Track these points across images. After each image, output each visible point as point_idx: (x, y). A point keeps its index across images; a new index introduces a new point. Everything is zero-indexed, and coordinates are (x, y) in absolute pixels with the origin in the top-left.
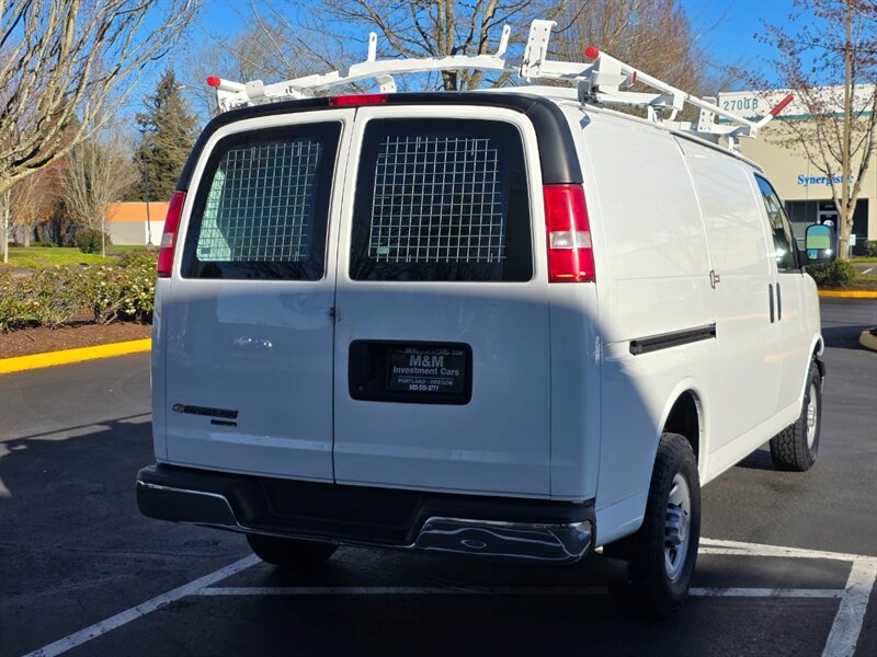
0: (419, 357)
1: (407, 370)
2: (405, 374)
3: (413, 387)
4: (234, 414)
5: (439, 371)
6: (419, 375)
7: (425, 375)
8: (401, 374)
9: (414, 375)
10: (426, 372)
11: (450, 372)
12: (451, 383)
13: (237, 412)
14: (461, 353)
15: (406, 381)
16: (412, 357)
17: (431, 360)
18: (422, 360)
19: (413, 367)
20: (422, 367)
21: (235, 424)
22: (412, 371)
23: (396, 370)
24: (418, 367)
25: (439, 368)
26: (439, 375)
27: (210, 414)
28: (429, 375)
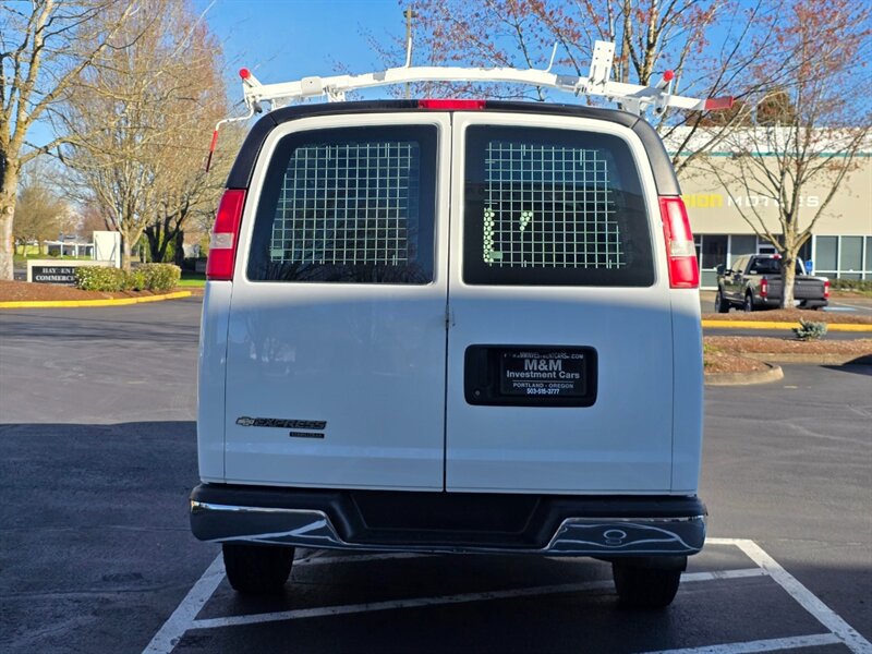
0: (535, 362)
1: (522, 375)
2: (520, 378)
3: (529, 391)
4: (322, 425)
5: (557, 375)
6: (536, 379)
7: (542, 379)
8: (515, 378)
9: (530, 378)
10: (544, 376)
11: (569, 376)
12: (572, 386)
13: (325, 423)
14: (581, 357)
15: (523, 385)
16: (527, 361)
17: (547, 363)
18: (538, 364)
19: (529, 371)
20: (538, 371)
21: (322, 436)
22: (528, 375)
23: (509, 374)
24: (534, 371)
25: (558, 372)
26: (558, 378)
27: (288, 426)
28: (546, 379)
